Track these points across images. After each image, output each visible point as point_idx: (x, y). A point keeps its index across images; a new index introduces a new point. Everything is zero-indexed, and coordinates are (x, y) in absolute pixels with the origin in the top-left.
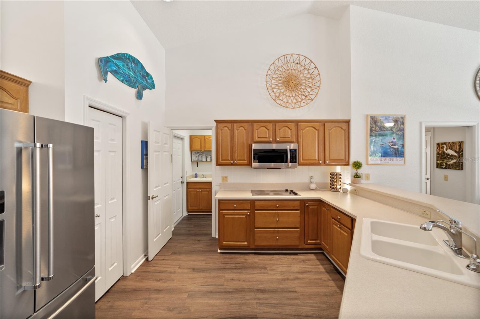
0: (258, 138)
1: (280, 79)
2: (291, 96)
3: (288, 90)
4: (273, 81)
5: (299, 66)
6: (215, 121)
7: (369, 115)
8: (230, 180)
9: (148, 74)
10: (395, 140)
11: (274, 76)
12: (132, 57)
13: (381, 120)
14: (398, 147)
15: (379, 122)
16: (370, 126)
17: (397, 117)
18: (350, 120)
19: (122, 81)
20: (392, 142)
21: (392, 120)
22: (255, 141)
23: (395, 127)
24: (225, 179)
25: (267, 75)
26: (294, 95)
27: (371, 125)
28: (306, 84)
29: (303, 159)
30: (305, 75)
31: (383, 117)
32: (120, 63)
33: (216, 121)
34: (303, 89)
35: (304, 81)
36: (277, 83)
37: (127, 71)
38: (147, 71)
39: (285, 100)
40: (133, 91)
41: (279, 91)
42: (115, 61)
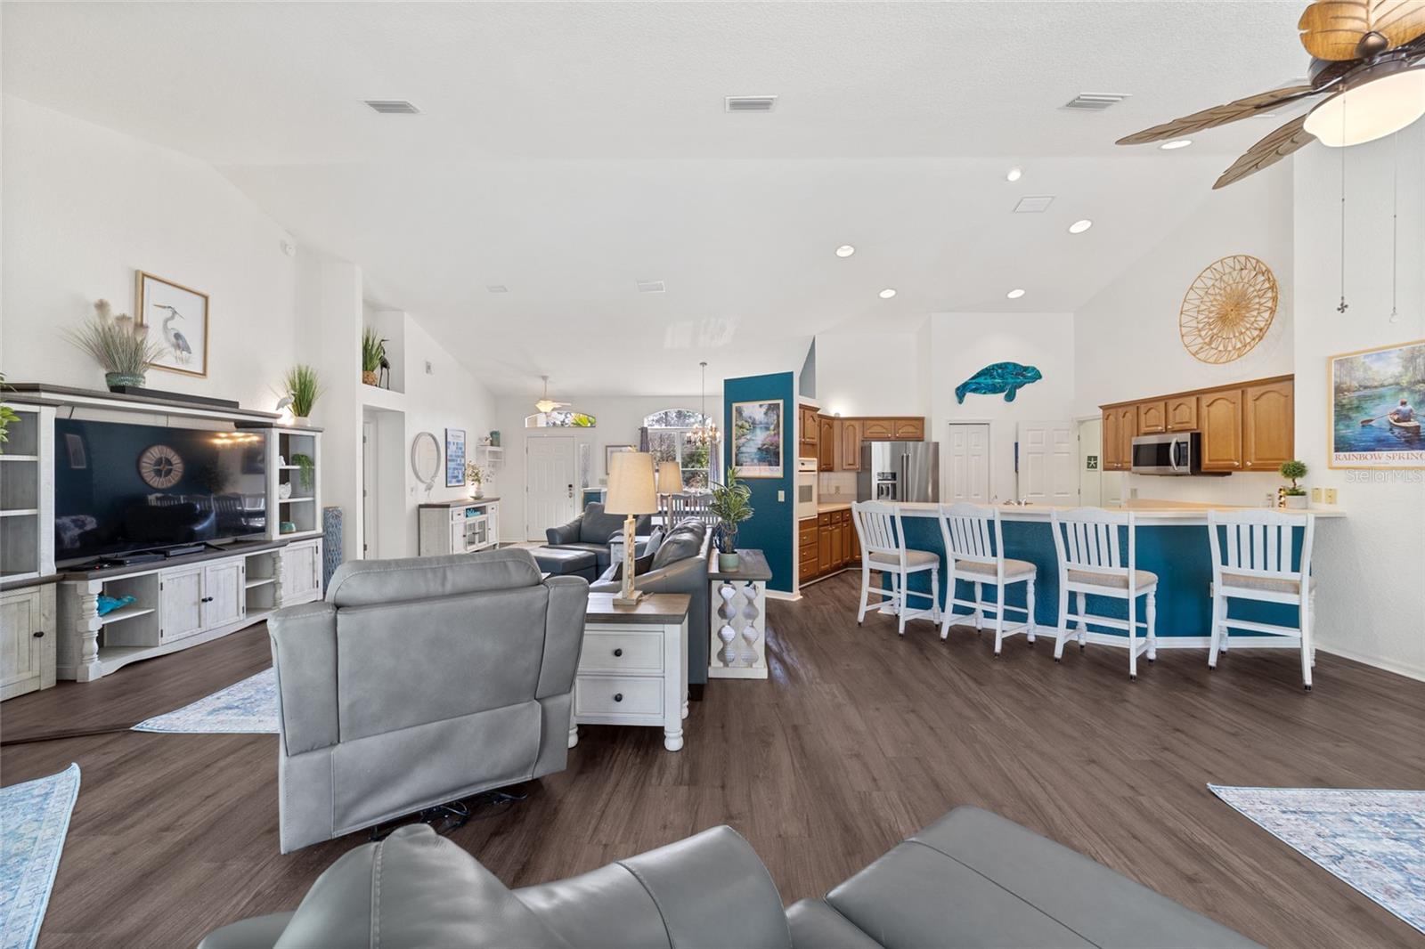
0: (1147, 427)
1: (1213, 309)
2: (1231, 336)
3: (1226, 328)
4: (1201, 317)
5: (1244, 272)
6: (1101, 407)
7: (1332, 358)
8: (1141, 495)
9: (1026, 369)
10: (1409, 407)
11: (1203, 307)
12: (997, 365)
13: (1364, 363)
14: (1418, 424)
15: (1358, 370)
16: (1336, 382)
17: (1414, 349)
18: (1293, 375)
19: (985, 393)
20: (1397, 412)
21: (1399, 357)
22: (1143, 431)
23: (1406, 375)
24: (1134, 492)
25: (1181, 313)
26: (1237, 334)
27: (1338, 380)
28: (1261, 305)
29: (1210, 460)
30: (1258, 287)
31: (1371, 355)
32: (981, 380)
33: (1104, 408)
34: (1253, 316)
35: (1257, 300)
36: (1206, 320)
37: (990, 381)
38: (1024, 365)
39: (1221, 348)
40: (1003, 395)
41: (1210, 332)
42: (974, 381)
